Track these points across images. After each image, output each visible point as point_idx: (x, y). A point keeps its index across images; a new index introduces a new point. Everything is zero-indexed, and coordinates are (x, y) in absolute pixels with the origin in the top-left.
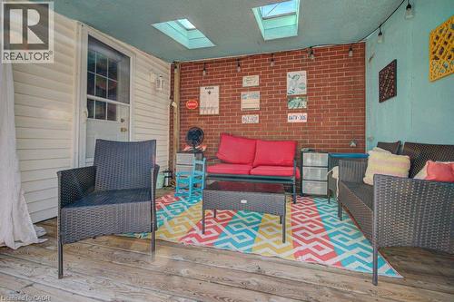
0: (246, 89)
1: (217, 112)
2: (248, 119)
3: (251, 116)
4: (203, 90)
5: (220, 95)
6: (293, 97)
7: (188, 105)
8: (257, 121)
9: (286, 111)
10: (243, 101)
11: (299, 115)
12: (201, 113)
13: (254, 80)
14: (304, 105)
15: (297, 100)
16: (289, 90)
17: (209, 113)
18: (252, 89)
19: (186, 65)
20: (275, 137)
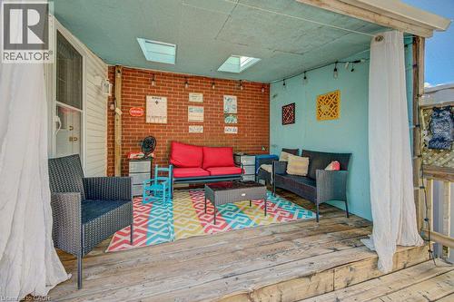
0: (192, 104)
1: (165, 121)
2: (194, 129)
3: (197, 127)
4: (149, 98)
5: (168, 107)
6: (228, 115)
7: (132, 111)
8: (202, 132)
9: (223, 125)
10: (190, 114)
11: (232, 128)
12: (148, 121)
13: (199, 98)
14: (235, 121)
15: (231, 117)
16: (225, 108)
17: (157, 122)
18: (197, 104)
19: (128, 70)
20: (215, 145)
